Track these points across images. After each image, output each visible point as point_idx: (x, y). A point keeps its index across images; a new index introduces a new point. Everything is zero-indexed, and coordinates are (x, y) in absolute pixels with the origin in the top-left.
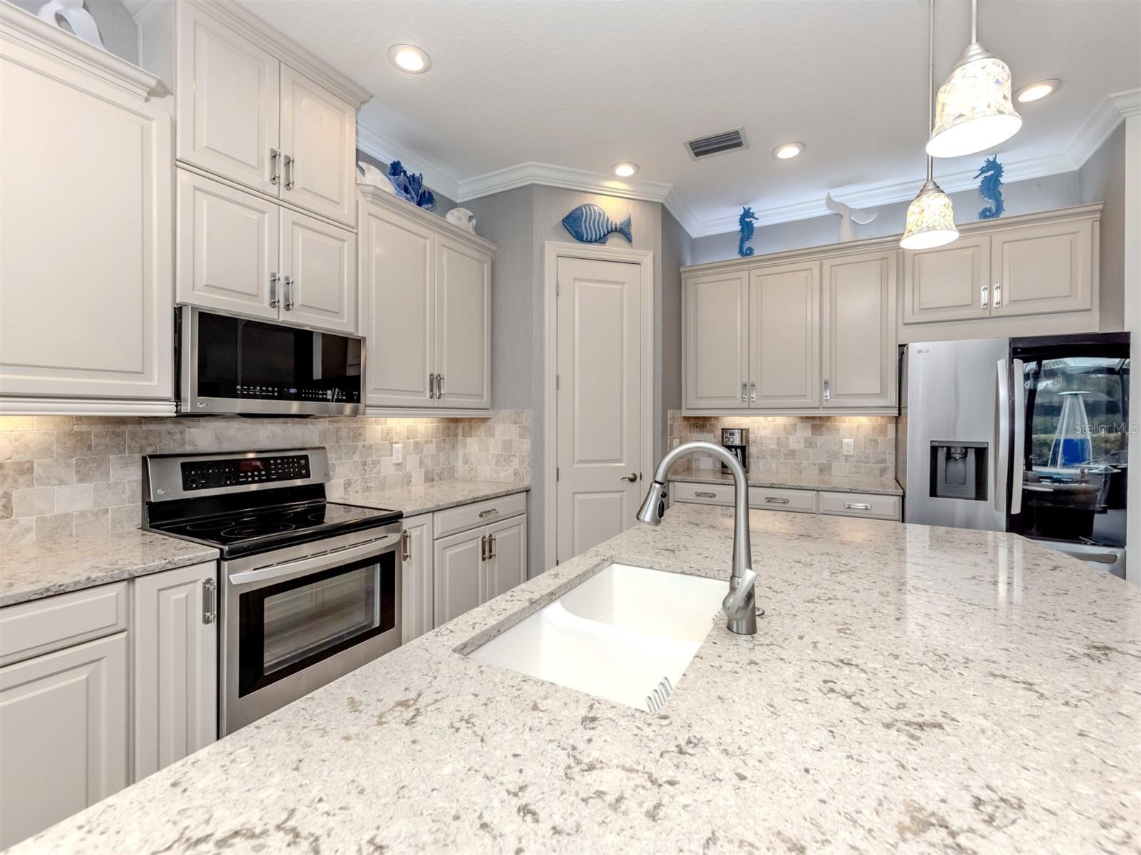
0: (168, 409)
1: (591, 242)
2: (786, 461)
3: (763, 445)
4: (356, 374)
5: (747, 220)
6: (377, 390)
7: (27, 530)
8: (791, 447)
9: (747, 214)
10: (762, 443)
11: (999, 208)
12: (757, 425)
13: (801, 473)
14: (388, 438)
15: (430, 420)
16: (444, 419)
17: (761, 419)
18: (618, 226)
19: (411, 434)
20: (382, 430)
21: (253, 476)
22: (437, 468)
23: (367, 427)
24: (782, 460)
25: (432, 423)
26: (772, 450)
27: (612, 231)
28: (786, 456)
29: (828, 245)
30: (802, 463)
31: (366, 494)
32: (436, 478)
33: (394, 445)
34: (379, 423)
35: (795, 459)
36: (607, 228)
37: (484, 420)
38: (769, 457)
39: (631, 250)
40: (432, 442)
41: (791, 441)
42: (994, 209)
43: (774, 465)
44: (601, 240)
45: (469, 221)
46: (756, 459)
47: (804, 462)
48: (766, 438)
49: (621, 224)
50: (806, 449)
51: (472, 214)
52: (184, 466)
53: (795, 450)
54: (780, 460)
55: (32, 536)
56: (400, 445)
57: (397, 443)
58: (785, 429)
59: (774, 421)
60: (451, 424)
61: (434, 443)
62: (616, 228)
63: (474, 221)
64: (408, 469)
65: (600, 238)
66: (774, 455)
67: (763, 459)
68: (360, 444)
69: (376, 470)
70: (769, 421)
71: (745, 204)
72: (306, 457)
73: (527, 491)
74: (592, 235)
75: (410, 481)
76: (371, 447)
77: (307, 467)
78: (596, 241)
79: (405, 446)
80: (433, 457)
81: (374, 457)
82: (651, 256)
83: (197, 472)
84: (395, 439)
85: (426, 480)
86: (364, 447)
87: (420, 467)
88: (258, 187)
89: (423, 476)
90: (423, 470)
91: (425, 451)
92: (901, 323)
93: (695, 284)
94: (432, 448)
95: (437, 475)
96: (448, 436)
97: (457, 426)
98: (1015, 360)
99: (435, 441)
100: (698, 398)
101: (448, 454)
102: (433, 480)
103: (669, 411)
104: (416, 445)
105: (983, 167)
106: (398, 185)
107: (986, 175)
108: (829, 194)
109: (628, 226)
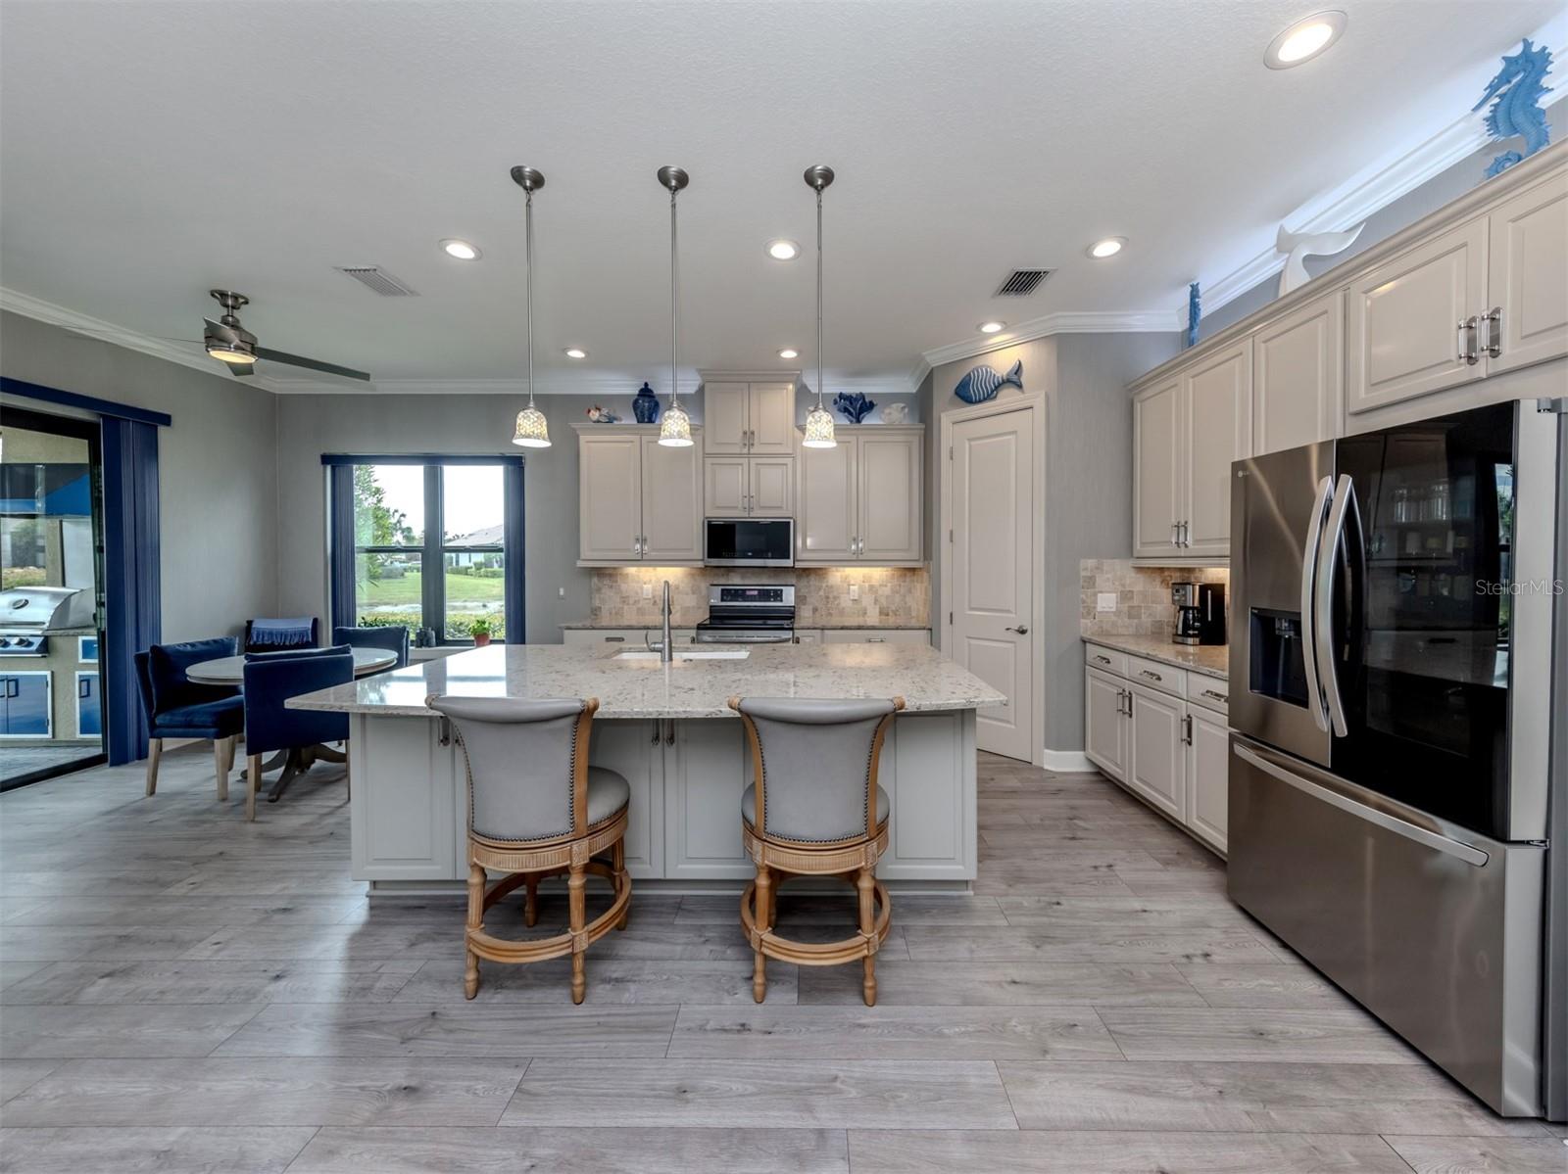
0: (701, 564)
1: (980, 401)
5: (1195, 300)
9: (1194, 293)
11: (1541, 141)
14: (846, 579)
15: (889, 569)
16: (897, 568)
18: (1005, 378)
19: (867, 579)
20: (841, 577)
22: (892, 606)
25: (886, 571)
27: (1000, 385)
32: (891, 614)
33: (851, 587)
34: (837, 571)
36: (994, 383)
39: (1022, 396)
40: (886, 586)
42: (1523, 152)
44: (990, 396)
45: (901, 412)
49: (1008, 375)
52: (722, 590)
56: (857, 587)
57: (854, 585)
61: (889, 588)
62: (1003, 380)
64: (864, 604)
65: (988, 395)
68: (824, 585)
69: (837, 602)
72: (781, 590)
73: (931, 629)
74: (980, 394)
75: (865, 613)
76: (832, 587)
77: (781, 596)
78: (985, 399)
79: (860, 587)
80: (887, 597)
81: (835, 594)
82: (1043, 396)
83: (726, 594)
84: (852, 582)
85: (881, 613)
86: (827, 586)
87: (875, 604)
88: (738, 452)
89: (878, 610)
90: (878, 607)
91: (880, 592)
92: (1347, 414)
93: (1142, 401)
94: (887, 590)
95: (893, 611)
96: (904, 581)
97: (911, 573)
98: (1343, 476)
99: (889, 585)
100: (1143, 544)
101: (905, 596)
102: (888, 615)
103: (1082, 561)
104: (871, 587)
105: (1495, 78)
106: (839, 410)
107: (1503, 89)
108: (1281, 228)
109: (1016, 373)
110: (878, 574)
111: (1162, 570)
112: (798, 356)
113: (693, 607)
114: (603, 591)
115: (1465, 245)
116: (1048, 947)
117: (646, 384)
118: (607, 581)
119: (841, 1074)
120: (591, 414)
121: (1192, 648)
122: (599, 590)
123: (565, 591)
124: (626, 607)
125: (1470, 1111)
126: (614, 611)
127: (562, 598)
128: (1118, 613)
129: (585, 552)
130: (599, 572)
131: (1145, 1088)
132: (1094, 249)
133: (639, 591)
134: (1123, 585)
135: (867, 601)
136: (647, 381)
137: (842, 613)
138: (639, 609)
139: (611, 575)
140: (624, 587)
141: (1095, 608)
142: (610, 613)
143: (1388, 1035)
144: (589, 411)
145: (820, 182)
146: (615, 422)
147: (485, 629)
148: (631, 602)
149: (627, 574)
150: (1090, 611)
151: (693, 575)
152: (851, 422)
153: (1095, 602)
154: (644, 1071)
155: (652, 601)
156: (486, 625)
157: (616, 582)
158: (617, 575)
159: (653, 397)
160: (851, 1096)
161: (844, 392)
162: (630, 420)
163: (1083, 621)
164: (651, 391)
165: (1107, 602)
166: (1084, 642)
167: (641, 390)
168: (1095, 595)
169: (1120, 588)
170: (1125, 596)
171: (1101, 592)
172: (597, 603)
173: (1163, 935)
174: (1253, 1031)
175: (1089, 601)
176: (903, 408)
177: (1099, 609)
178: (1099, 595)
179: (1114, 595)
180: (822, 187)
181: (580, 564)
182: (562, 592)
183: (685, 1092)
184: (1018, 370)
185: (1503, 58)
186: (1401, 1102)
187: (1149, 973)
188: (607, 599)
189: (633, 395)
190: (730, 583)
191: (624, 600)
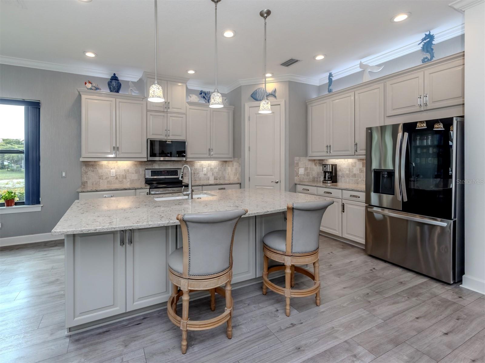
0: (146, 160)
1: (260, 100)
2: (352, 178)
3: (344, 171)
4: (184, 150)
5: (331, 77)
6: (192, 154)
7: (128, 182)
8: (354, 173)
9: (331, 75)
10: (343, 171)
11: (432, 56)
12: (341, 162)
13: (358, 184)
14: (201, 165)
15: (217, 161)
16: (221, 161)
17: (343, 160)
19: (209, 165)
21: (165, 174)
22: (219, 176)
23: (195, 163)
24: (351, 178)
25: (217, 162)
26: (347, 174)
28: (352, 176)
29: (354, 86)
30: (358, 180)
31: (195, 181)
32: (218, 179)
33: (204, 169)
34: (199, 162)
35: (355, 178)
37: (231, 161)
38: (346, 177)
39: (276, 100)
40: (216, 168)
41: (354, 170)
42: (429, 58)
43: (348, 180)
45: (225, 100)
46: (341, 178)
47: (359, 179)
48: (345, 168)
49: (272, 92)
50: (360, 173)
51: (226, 98)
52: (151, 171)
53: (356, 174)
54: (350, 178)
55: (129, 183)
56: (206, 169)
57: (205, 168)
58: (352, 165)
59: (348, 161)
60: (224, 163)
61: (218, 169)
62: (269, 94)
63: (227, 100)
64: (208, 175)
66: (348, 176)
67: (343, 177)
68: (193, 168)
69: (198, 175)
70: (346, 161)
71: (329, 71)
72: (177, 171)
73: (240, 184)
74: (261, 98)
75: (209, 179)
76: (196, 169)
77: (177, 173)
79: (207, 169)
80: (217, 172)
81: (197, 172)
82: (284, 101)
83: (154, 173)
84: (204, 167)
85: (215, 179)
86: (194, 169)
87: (212, 175)
88: (163, 110)
89: (213, 178)
90: (213, 176)
91: (214, 171)
92: (385, 116)
93: (311, 106)
94: (217, 170)
95: (219, 178)
96: (223, 166)
97: (225, 163)
98: (405, 133)
99: (218, 168)
100: (312, 152)
101: (223, 172)
102: (217, 180)
103: (295, 158)
104: (211, 169)
105: (423, 38)
106: (201, 97)
107: (425, 41)
108: (361, 62)
109: (274, 92)
110: (213, 163)
111: (314, 160)
112: (195, 73)
113: (136, 180)
114: (89, 173)
115: (418, 77)
116: (342, 277)
117: (114, 74)
118: (91, 169)
119: (333, 326)
120: (86, 85)
121: (329, 184)
122: (86, 173)
123: (66, 174)
124: (101, 181)
125: (444, 285)
126: (94, 183)
127: (65, 177)
128: (304, 175)
129: (84, 154)
130: (87, 164)
131: (396, 302)
132: (316, 57)
133: (108, 173)
134: (305, 166)
135: (210, 174)
136: (115, 72)
137: (200, 179)
138: (108, 182)
139: (92, 165)
140: (100, 171)
141: (299, 173)
142: (93, 184)
143: (419, 275)
144: (86, 84)
145: (265, 15)
146: (98, 90)
147: (12, 196)
148: (104, 178)
149: (102, 165)
150: (297, 174)
151: (136, 165)
152: (206, 102)
153: (299, 171)
154: (280, 349)
155: (115, 177)
156: (13, 194)
157: (96, 168)
158: (96, 165)
159: (118, 80)
160: (341, 330)
161: (203, 90)
162: (105, 90)
163: (295, 177)
164: (117, 78)
165: (301, 171)
166: (296, 184)
167: (112, 77)
168: (298, 169)
169: (305, 167)
170: (306, 169)
171: (300, 168)
172: (85, 179)
173: (361, 266)
174: (400, 283)
175: (297, 171)
176: (226, 99)
177: (300, 174)
178: (300, 169)
179: (303, 169)
180: (266, 17)
181: (82, 159)
182: (64, 174)
183: (299, 348)
184: (275, 91)
185: (425, 34)
186: (434, 288)
187: (369, 276)
188: (91, 177)
189: (108, 79)
190: (154, 168)
191: (100, 177)
